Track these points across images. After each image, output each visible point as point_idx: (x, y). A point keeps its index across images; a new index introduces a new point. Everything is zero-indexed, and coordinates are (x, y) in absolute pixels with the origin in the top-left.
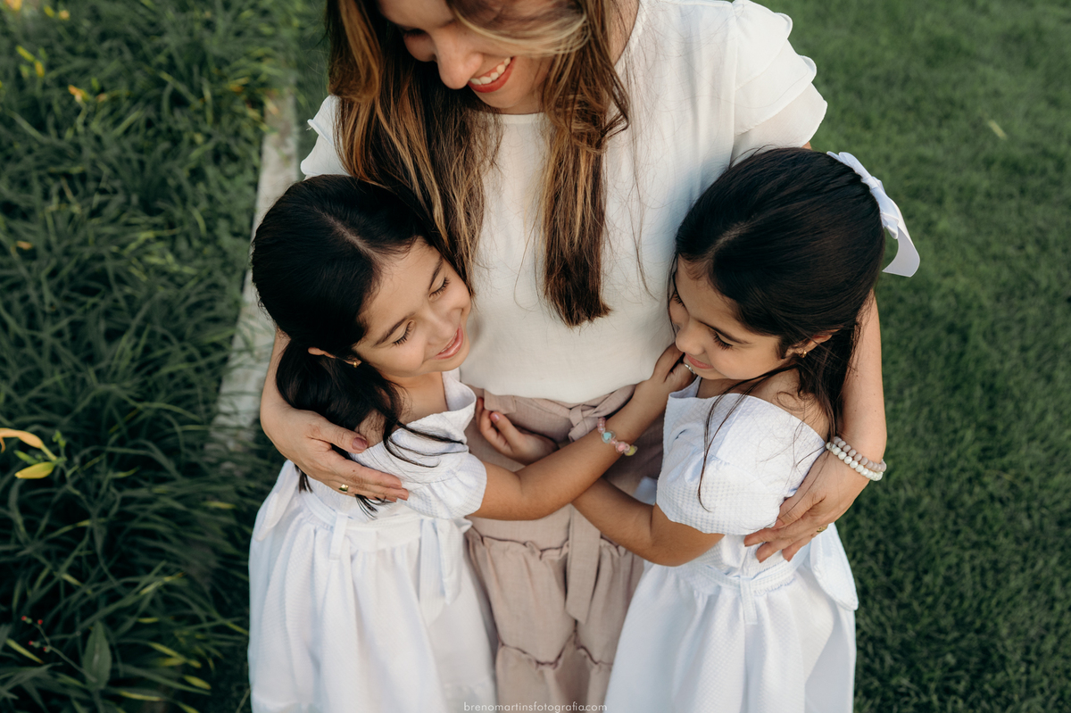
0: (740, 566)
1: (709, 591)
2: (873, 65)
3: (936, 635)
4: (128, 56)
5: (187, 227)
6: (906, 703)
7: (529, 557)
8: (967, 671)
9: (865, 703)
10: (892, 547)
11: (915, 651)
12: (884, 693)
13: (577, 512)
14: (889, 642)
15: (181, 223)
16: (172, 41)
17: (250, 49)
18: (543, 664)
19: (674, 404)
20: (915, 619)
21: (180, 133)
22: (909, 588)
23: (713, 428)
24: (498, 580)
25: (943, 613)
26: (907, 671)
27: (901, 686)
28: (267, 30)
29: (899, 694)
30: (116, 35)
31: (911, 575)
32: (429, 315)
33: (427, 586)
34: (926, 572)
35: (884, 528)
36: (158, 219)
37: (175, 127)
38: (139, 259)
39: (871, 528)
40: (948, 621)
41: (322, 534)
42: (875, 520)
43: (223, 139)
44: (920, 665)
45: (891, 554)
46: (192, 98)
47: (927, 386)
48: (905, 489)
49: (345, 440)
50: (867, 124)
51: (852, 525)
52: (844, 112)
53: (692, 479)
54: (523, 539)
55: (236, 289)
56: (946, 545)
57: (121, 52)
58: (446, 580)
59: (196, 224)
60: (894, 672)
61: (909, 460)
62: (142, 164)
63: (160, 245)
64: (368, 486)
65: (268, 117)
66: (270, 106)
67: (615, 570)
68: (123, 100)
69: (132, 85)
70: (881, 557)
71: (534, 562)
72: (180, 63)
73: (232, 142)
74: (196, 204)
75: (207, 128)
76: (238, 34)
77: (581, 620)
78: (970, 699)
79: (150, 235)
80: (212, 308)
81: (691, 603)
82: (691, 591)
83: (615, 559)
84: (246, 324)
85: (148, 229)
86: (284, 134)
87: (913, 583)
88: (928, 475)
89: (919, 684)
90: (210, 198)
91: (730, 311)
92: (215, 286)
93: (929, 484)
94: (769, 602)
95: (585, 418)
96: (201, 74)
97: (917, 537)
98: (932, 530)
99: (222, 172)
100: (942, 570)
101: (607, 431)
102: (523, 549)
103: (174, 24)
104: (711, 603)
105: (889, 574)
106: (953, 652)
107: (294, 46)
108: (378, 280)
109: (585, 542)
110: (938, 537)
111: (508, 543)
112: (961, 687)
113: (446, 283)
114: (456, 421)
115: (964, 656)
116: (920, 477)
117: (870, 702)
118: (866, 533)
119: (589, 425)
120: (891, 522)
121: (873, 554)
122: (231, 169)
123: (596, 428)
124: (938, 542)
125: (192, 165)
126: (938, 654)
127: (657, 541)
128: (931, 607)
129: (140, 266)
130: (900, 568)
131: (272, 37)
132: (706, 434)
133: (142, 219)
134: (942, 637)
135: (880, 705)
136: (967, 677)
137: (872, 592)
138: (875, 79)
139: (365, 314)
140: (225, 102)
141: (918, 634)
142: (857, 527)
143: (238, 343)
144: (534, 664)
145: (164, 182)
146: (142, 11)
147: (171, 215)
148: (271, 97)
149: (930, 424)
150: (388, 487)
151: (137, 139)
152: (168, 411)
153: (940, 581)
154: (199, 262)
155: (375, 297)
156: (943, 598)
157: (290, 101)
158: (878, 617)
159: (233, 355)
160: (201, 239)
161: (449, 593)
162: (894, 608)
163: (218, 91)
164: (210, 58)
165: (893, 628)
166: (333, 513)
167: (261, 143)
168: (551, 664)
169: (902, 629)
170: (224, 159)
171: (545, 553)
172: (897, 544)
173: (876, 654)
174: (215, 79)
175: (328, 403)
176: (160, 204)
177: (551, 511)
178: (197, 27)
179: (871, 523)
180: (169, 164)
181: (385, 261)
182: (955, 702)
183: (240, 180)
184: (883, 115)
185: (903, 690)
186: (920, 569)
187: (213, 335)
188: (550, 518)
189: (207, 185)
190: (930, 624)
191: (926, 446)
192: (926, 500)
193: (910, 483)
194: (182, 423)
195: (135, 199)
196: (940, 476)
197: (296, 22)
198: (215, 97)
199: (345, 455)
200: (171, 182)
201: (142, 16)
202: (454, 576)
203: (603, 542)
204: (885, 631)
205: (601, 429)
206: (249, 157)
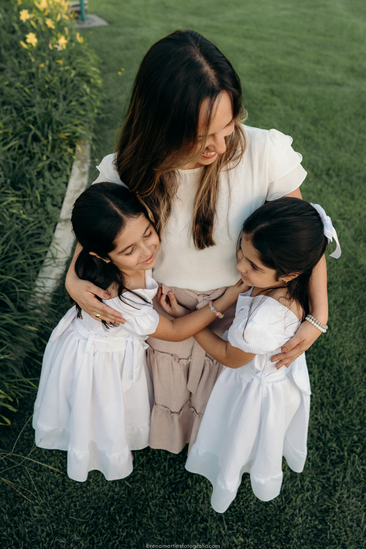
0: (262, 370)
1: (248, 380)
2: (359, 171)
3: (351, 427)
4: (15, 114)
5: (31, 198)
6: (333, 455)
7: (173, 361)
8: (362, 444)
9: (316, 453)
10: (337, 386)
11: (341, 433)
12: (324, 449)
13: (196, 342)
14: (330, 427)
15: (29, 196)
16: (37, 110)
17: (73, 120)
18: (173, 413)
19: (241, 298)
20: (343, 418)
21: (34, 153)
22: (342, 405)
23: (253, 308)
24: (158, 371)
25: (355, 417)
26: (336, 441)
27: (332, 447)
28: (82, 112)
29: (331, 450)
30: (10, 104)
31: (344, 399)
32: (142, 245)
33: (126, 374)
34: (350, 399)
35: (335, 377)
36: (19, 193)
37: (32, 151)
38: (7, 210)
39: (329, 377)
40: (356, 421)
41: (82, 342)
42: (331, 373)
43: (54, 160)
44: (342, 439)
45: (336, 389)
46: (42, 139)
47: (363, 317)
48: (346, 361)
49: (101, 293)
50: (352, 197)
51: (321, 374)
52: (343, 190)
53: (241, 328)
54: (172, 352)
55: (51, 231)
56: (361, 388)
57: (11, 113)
58: (134, 370)
59: (37, 198)
60: (330, 440)
61: (350, 349)
62: (14, 166)
63: (18, 204)
64: (108, 315)
65: (77, 153)
66: (78, 148)
67: (211, 371)
68: (10, 134)
69: (15, 128)
70: (332, 389)
71: (175, 364)
72: (39, 121)
73: (58, 162)
74: (37, 189)
75: (48, 154)
76: (68, 112)
77: (193, 392)
78: (361, 456)
79: (14, 199)
80: (39, 238)
81: (240, 385)
82: (241, 380)
83: (211, 366)
84: (54, 248)
85: (13, 197)
86: (83, 162)
87: (344, 403)
88: (357, 356)
89: (340, 447)
90: (44, 186)
91: (257, 255)
92: (41, 228)
93: (357, 361)
94: (273, 387)
95: (204, 300)
96: (48, 128)
97: (349, 383)
98: (356, 381)
99: (52, 175)
100: (357, 399)
101: (212, 306)
102: (171, 357)
103: (39, 103)
104: (249, 386)
105: (334, 398)
106: (357, 435)
107: (94, 122)
108: (124, 227)
109: (199, 356)
110: (358, 383)
111: (165, 354)
112: (358, 450)
113: (151, 233)
114: (150, 294)
115: (361, 437)
116: (354, 357)
117: (318, 452)
118: (326, 378)
119: (205, 303)
120: (338, 375)
121: (328, 388)
122: (56, 174)
123: (208, 305)
124: (357, 386)
125: (38, 170)
126: (350, 435)
127: (228, 356)
128: (350, 414)
129: (7, 213)
130: (339, 396)
131: (84, 116)
132: (250, 311)
133: (11, 191)
134: (353, 427)
135: (322, 455)
136: (361, 447)
137: (325, 405)
138: (359, 178)
139: (116, 240)
140: (58, 142)
141: (343, 425)
142: (323, 375)
143: (49, 255)
144: (170, 413)
145: (24, 176)
146: (24, 94)
147: (25, 191)
148: (79, 144)
149: (361, 334)
150: (116, 317)
151: (14, 154)
152: (14, 281)
153: (356, 403)
154: (35, 215)
155: (122, 234)
156: (356, 411)
157: (88, 147)
158: (326, 416)
159: (46, 260)
160: (38, 205)
161: (135, 377)
162: (334, 413)
163: (55, 138)
164: (54, 121)
165: (332, 422)
166: (88, 332)
167: (72, 165)
168: (177, 413)
169: (336, 422)
170: (53, 169)
171: (181, 361)
172: (339, 385)
173: (323, 432)
174: (55, 131)
175: (95, 278)
176: (20, 185)
177: (185, 339)
178: (50, 106)
179: (329, 374)
180: (27, 168)
181: (128, 220)
182: (355, 456)
183: (59, 180)
184: (360, 194)
185: (333, 449)
186: (348, 397)
187: (39, 250)
188: (185, 342)
189: (44, 181)
190: (349, 422)
191: (358, 344)
192: (355, 367)
193: (349, 359)
194: (19, 288)
195: (9, 181)
196: (362, 357)
197: (96, 111)
198: (53, 140)
199: (100, 300)
200: (27, 176)
201: (24, 97)
202: (138, 369)
203: (207, 358)
204: (329, 422)
205: (210, 305)
206: (66, 170)
